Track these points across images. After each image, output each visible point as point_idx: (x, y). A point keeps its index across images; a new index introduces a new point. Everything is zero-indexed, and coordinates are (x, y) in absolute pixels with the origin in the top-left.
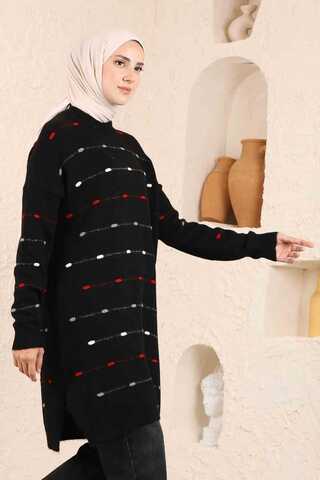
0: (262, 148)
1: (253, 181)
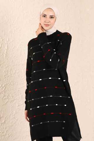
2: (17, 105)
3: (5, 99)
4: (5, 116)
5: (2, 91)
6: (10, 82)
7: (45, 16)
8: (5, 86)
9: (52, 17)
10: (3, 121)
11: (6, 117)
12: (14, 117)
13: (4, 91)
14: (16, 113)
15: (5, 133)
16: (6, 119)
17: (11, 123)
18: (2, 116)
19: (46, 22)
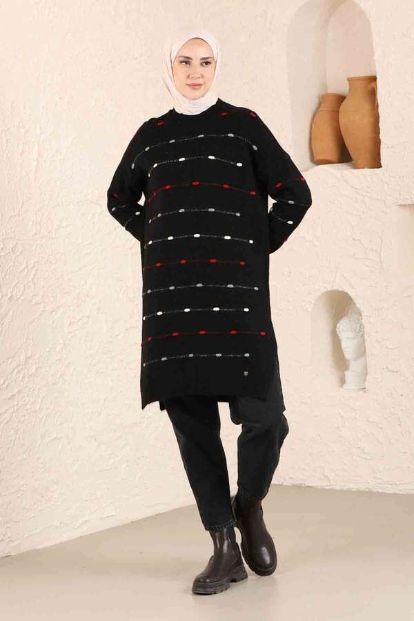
0: (373, 84)
1: (367, 121)
3: (37, 304)
4: (38, 355)
7: (187, 61)
8: (34, 266)
9: (206, 62)
16: (39, 362)
19: (191, 76)
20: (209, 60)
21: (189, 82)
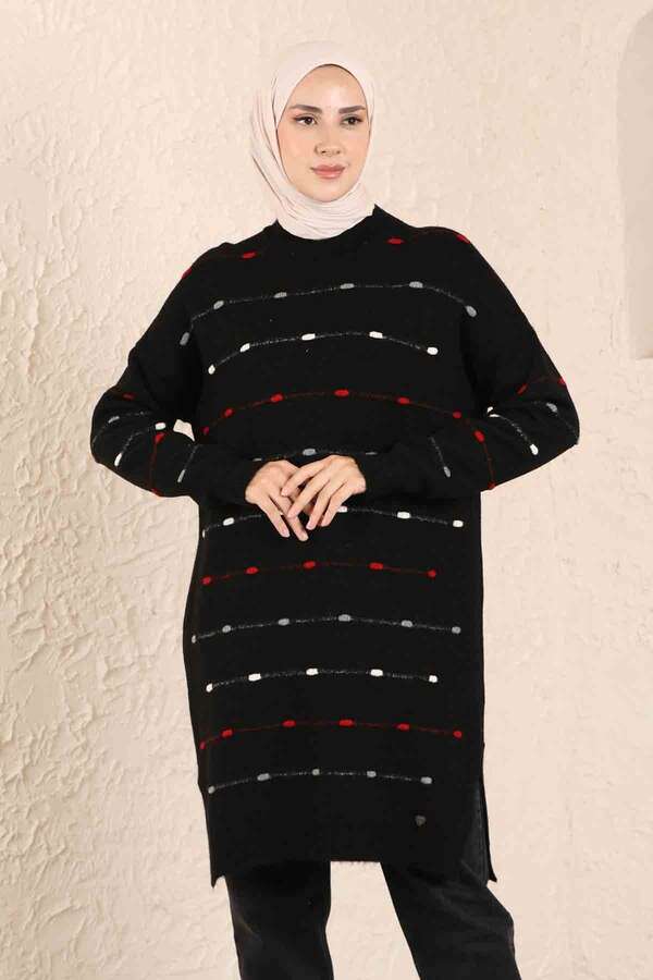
2: (102, 669)
3: (27, 632)
4: (30, 739)
5: (9, 586)
6: (58, 526)
7: (309, 117)
8: (24, 553)
10: (18, 770)
11: (34, 742)
12: (83, 740)
13: (21, 581)
14: (95, 717)
15: (30, 841)
16: (32, 753)
17: (64, 781)
18: (8, 737)
19: (319, 150)
20: (357, 113)
21: (317, 162)
